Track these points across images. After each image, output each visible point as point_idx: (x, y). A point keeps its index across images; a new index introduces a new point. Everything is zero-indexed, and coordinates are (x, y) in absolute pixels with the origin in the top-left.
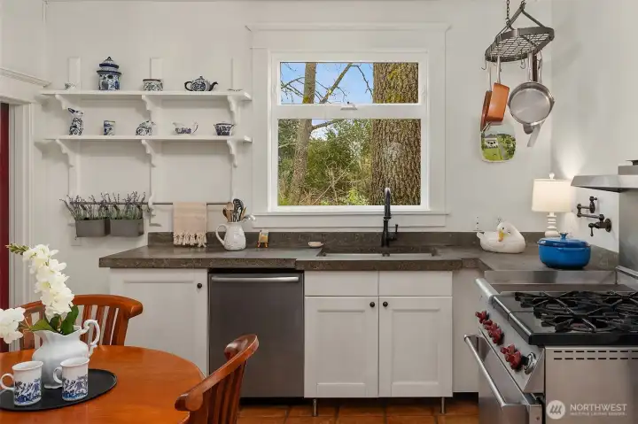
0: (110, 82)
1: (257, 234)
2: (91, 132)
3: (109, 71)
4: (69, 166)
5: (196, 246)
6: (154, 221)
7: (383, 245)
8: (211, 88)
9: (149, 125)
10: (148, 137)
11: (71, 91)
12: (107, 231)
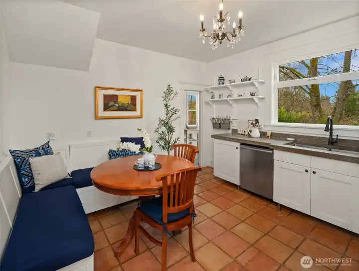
0: (221, 82)
1: (266, 133)
2: (217, 98)
3: (221, 79)
4: (213, 108)
5: (244, 135)
6: (233, 125)
7: (329, 144)
8: (250, 80)
9: (230, 95)
10: (231, 98)
11: (212, 86)
12: (220, 128)
